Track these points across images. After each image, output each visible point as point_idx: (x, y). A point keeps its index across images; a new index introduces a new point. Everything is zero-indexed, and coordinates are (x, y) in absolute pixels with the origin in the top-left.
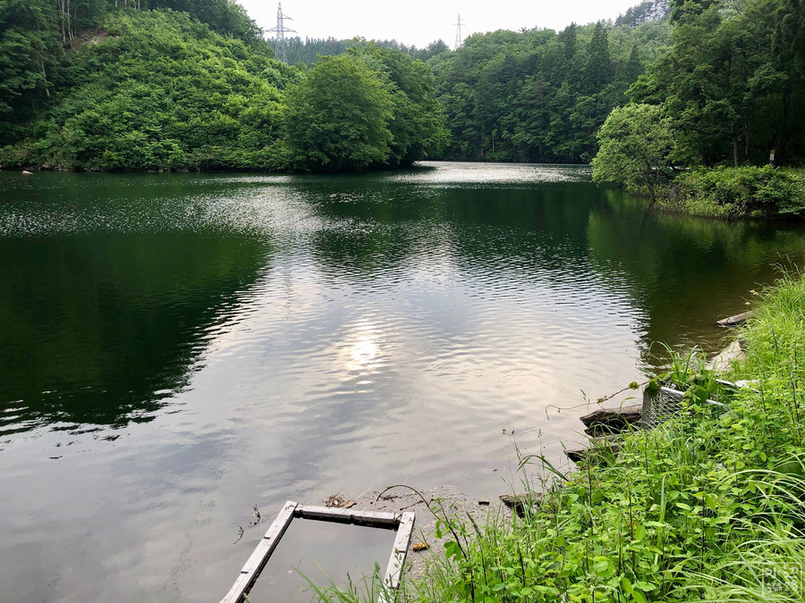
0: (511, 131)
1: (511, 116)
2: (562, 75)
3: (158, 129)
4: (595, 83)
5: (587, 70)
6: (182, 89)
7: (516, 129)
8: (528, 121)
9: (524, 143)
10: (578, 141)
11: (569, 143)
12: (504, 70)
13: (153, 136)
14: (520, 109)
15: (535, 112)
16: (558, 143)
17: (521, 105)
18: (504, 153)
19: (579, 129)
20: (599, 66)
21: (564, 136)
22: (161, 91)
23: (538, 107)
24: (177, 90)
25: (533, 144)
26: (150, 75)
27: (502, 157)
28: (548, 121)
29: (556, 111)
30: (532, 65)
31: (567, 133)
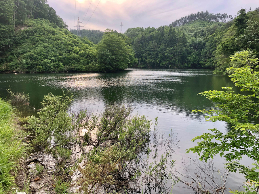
0: (146, 58)
1: (145, 54)
2: (161, 41)
3: (54, 58)
4: (172, 44)
5: (169, 40)
6: (58, 45)
7: (148, 58)
8: (151, 55)
9: (150, 62)
10: (168, 61)
11: (165, 62)
12: (142, 40)
13: (52, 61)
14: (148, 52)
15: (153, 52)
16: (161, 62)
17: (148, 51)
18: (144, 65)
19: (168, 58)
20: (173, 39)
21: (163, 60)
22: (52, 45)
23: (154, 51)
24: (57, 45)
25: (153, 63)
26: (47, 40)
27: (143, 67)
28: (158, 55)
29: (160, 52)
30: (151, 38)
31: (164, 59)
